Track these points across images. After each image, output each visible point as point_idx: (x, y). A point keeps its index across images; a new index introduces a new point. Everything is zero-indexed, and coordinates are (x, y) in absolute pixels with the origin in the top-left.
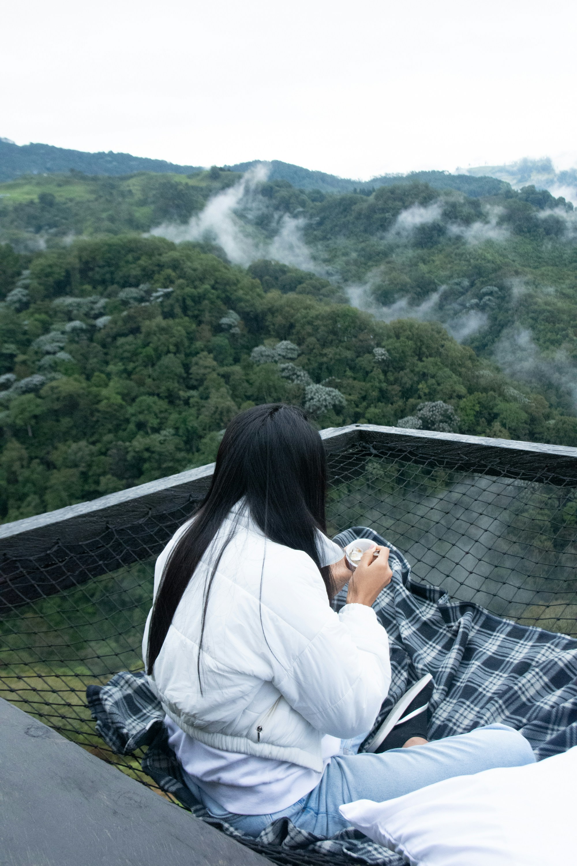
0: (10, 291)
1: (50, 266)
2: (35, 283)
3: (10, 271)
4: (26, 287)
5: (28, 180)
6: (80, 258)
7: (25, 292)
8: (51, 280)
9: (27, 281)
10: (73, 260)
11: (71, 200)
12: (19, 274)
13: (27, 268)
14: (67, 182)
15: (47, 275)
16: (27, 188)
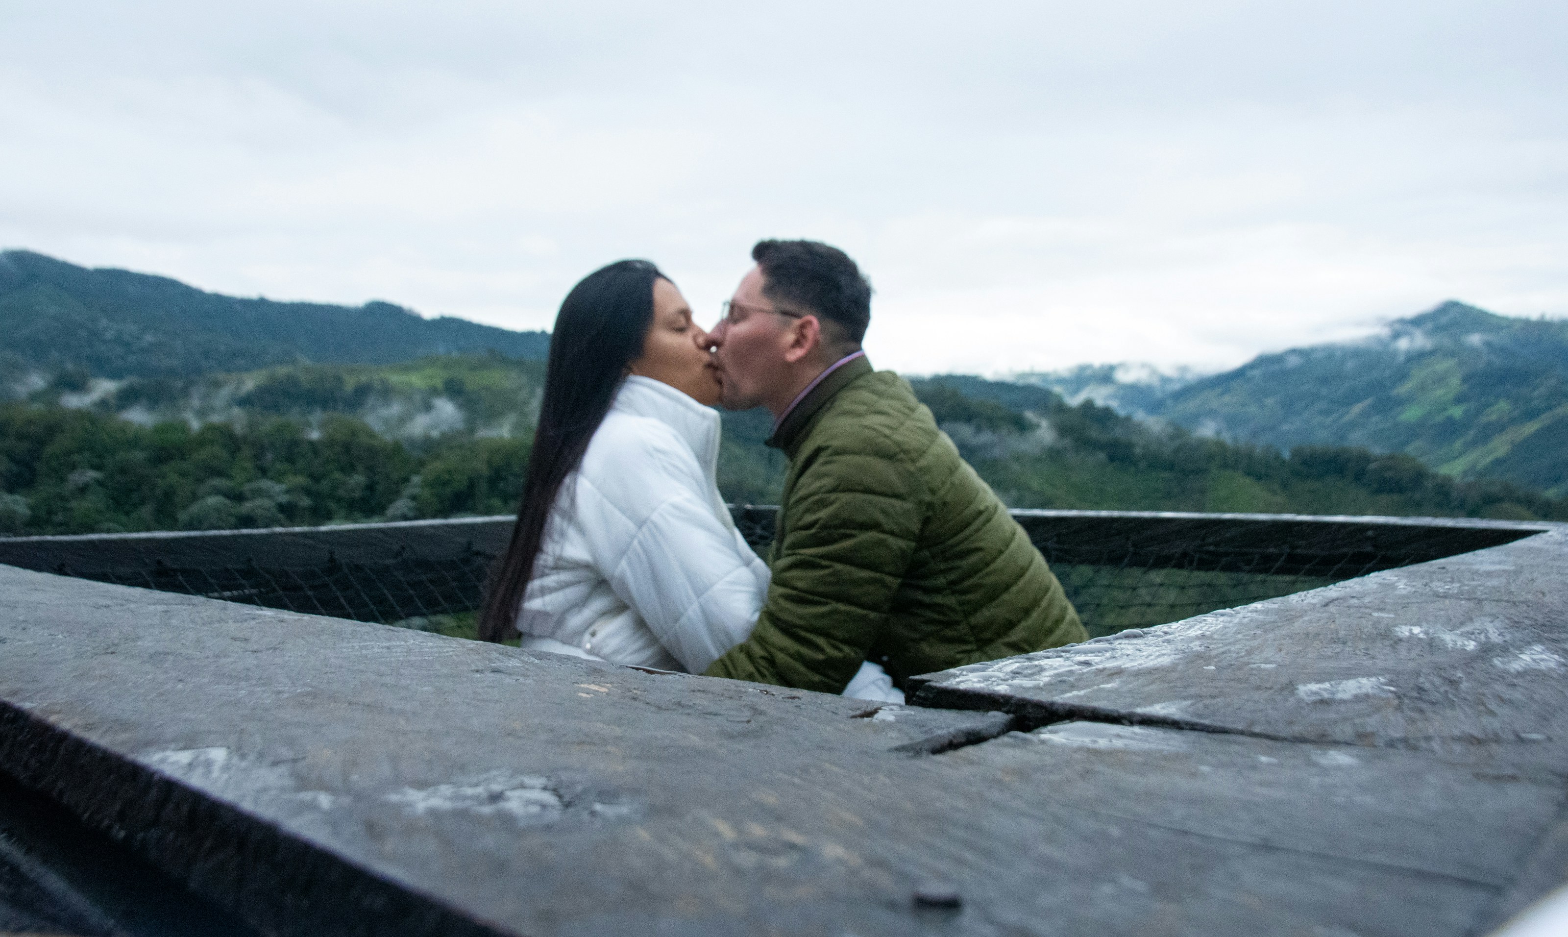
0: (391, 501)
1: (449, 472)
2: (426, 493)
3: (395, 476)
4: (414, 498)
5: (432, 361)
6: (489, 462)
7: (412, 504)
8: (448, 490)
9: (416, 491)
10: (480, 466)
11: (487, 388)
12: (406, 480)
13: (417, 473)
14: (482, 365)
15: (445, 484)
16: (429, 371)
